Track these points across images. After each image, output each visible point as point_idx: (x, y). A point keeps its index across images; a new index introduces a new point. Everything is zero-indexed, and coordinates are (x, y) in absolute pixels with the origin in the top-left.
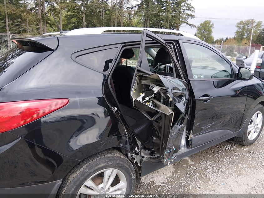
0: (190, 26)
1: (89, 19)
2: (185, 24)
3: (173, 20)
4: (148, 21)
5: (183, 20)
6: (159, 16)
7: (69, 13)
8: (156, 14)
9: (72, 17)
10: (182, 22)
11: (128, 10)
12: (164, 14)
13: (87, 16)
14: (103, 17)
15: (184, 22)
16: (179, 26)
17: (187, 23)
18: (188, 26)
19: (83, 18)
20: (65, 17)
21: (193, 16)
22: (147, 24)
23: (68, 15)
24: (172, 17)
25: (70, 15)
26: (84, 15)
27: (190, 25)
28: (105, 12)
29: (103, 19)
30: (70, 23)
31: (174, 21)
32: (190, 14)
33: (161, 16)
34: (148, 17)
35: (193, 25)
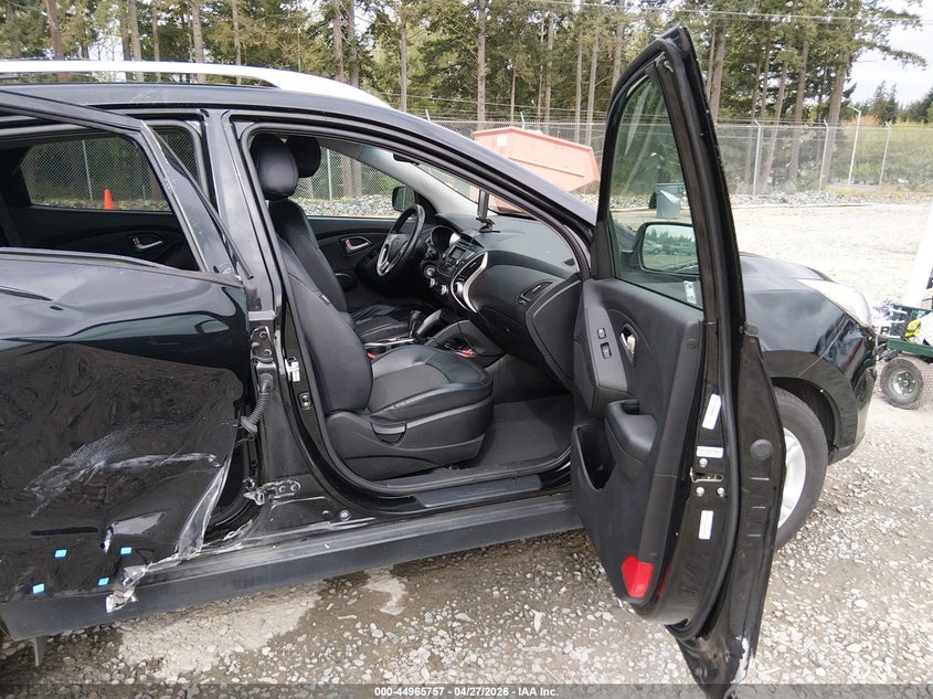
0: (899, 60)
1: (499, 51)
2: (877, 50)
3: (820, 37)
4: (722, 48)
5: (868, 37)
6: (768, 25)
7: (434, 37)
8: (756, 17)
9: (443, 47)
10: (861, 43)
11: (643, 10)
12: (789, 17)
13: (491, 42)
14: (551, 41)
15: (871, 46)
16: (852, 59)
17: (886, 49)
18: (890, 58)
19: (476, 50)
20: (420, 50)
21: (914, 17)
22: (717, 58)
23: (431, 44)
24: (821, 26)
25: (439, 43)
26: (482, 39)
27: (899, 54)
28: (559, 24)
29: (550, 47)
30: (437, 71)
31: (825, 44)
32: (898, 11)
33: (775, 24)
34: (720, 31)
35: (909, 55)
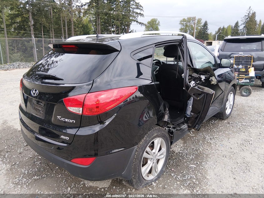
0: (140, 24)
1: (36, 18)
2: (135, 22)
3: (123, 18)
4: (99, 20)
5: (133, 19)
6: (110, 14)
7: (13, 12)
8: (106, 12)
9: (17, 16)
10: (132, 20)
11: (77, 8)
12: (115, 13)
13: (33, 14)
14: (52, 15)
15: (134, 21)
16: (130, 24)
17: (137, 22)
18: (138, 24)
19: (29, 17)
20: (8, 16)
21: (142, 14)
22: (99, 23)
23: (11, 14)
24: (123, 15)
25: (14, 14)
26: (30, 14)
27: (140, 23)
28: (53, 10)
29: (52, 17)
30: (15, 23)
31: (125, 20)
32: (139, 13)
33: (112, 14)
34: (98, 15)
35: (142, 23)
